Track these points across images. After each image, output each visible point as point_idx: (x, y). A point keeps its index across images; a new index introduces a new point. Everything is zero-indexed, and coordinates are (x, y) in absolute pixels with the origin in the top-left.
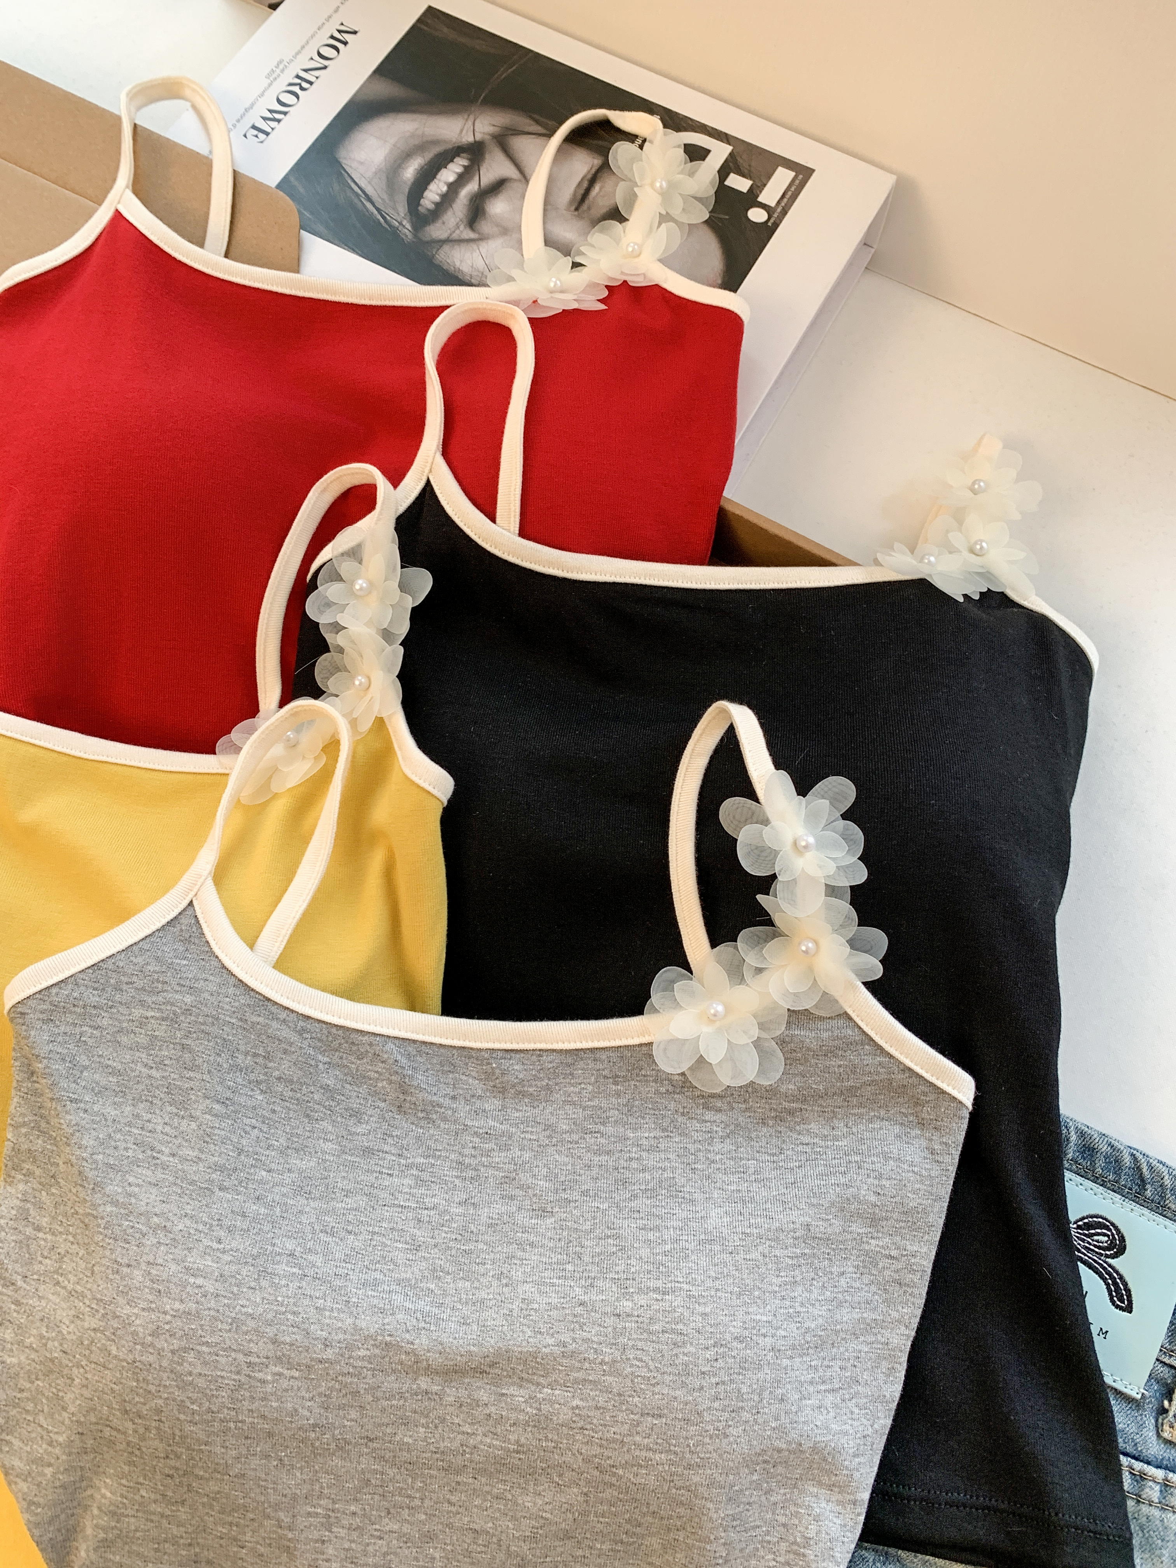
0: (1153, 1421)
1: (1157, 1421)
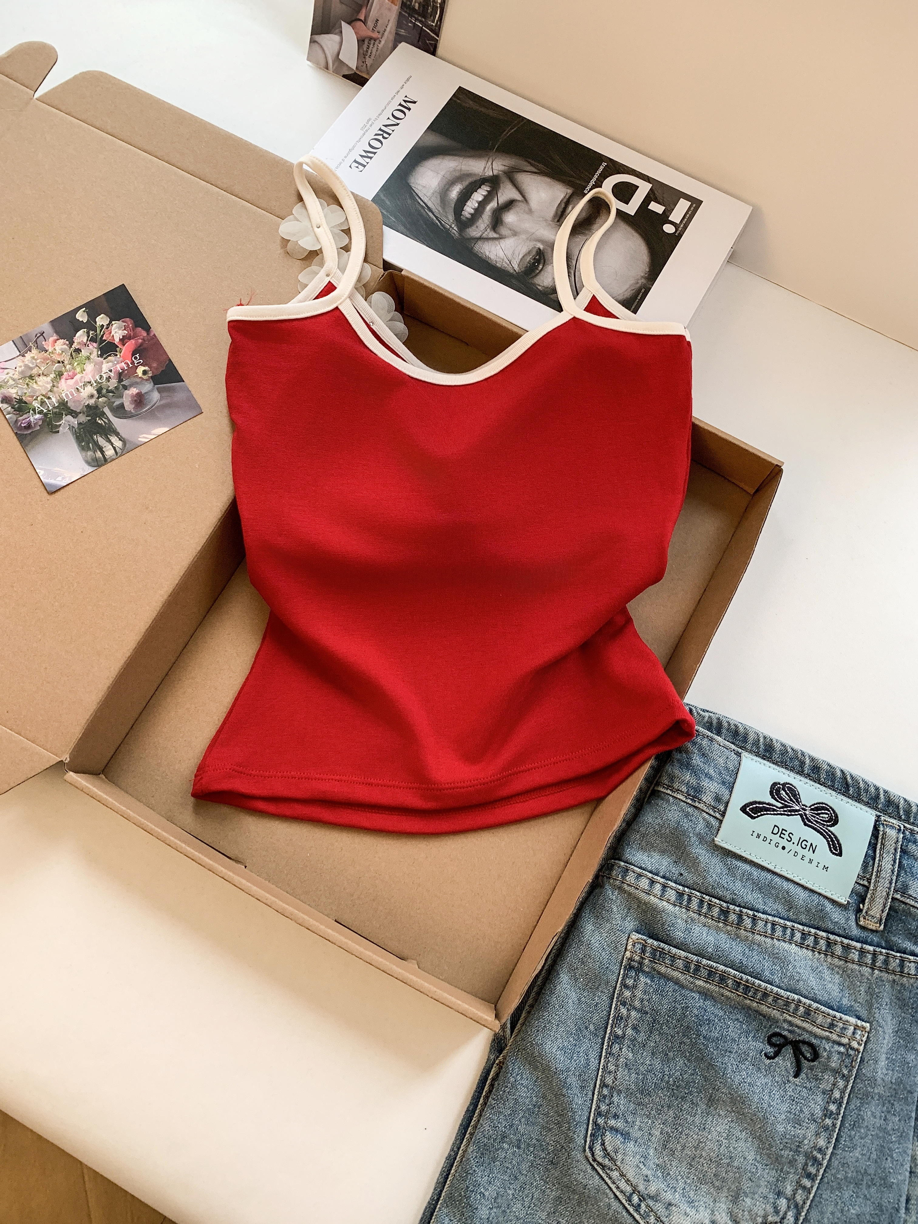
0: (854, 917)
1: (856, 917)
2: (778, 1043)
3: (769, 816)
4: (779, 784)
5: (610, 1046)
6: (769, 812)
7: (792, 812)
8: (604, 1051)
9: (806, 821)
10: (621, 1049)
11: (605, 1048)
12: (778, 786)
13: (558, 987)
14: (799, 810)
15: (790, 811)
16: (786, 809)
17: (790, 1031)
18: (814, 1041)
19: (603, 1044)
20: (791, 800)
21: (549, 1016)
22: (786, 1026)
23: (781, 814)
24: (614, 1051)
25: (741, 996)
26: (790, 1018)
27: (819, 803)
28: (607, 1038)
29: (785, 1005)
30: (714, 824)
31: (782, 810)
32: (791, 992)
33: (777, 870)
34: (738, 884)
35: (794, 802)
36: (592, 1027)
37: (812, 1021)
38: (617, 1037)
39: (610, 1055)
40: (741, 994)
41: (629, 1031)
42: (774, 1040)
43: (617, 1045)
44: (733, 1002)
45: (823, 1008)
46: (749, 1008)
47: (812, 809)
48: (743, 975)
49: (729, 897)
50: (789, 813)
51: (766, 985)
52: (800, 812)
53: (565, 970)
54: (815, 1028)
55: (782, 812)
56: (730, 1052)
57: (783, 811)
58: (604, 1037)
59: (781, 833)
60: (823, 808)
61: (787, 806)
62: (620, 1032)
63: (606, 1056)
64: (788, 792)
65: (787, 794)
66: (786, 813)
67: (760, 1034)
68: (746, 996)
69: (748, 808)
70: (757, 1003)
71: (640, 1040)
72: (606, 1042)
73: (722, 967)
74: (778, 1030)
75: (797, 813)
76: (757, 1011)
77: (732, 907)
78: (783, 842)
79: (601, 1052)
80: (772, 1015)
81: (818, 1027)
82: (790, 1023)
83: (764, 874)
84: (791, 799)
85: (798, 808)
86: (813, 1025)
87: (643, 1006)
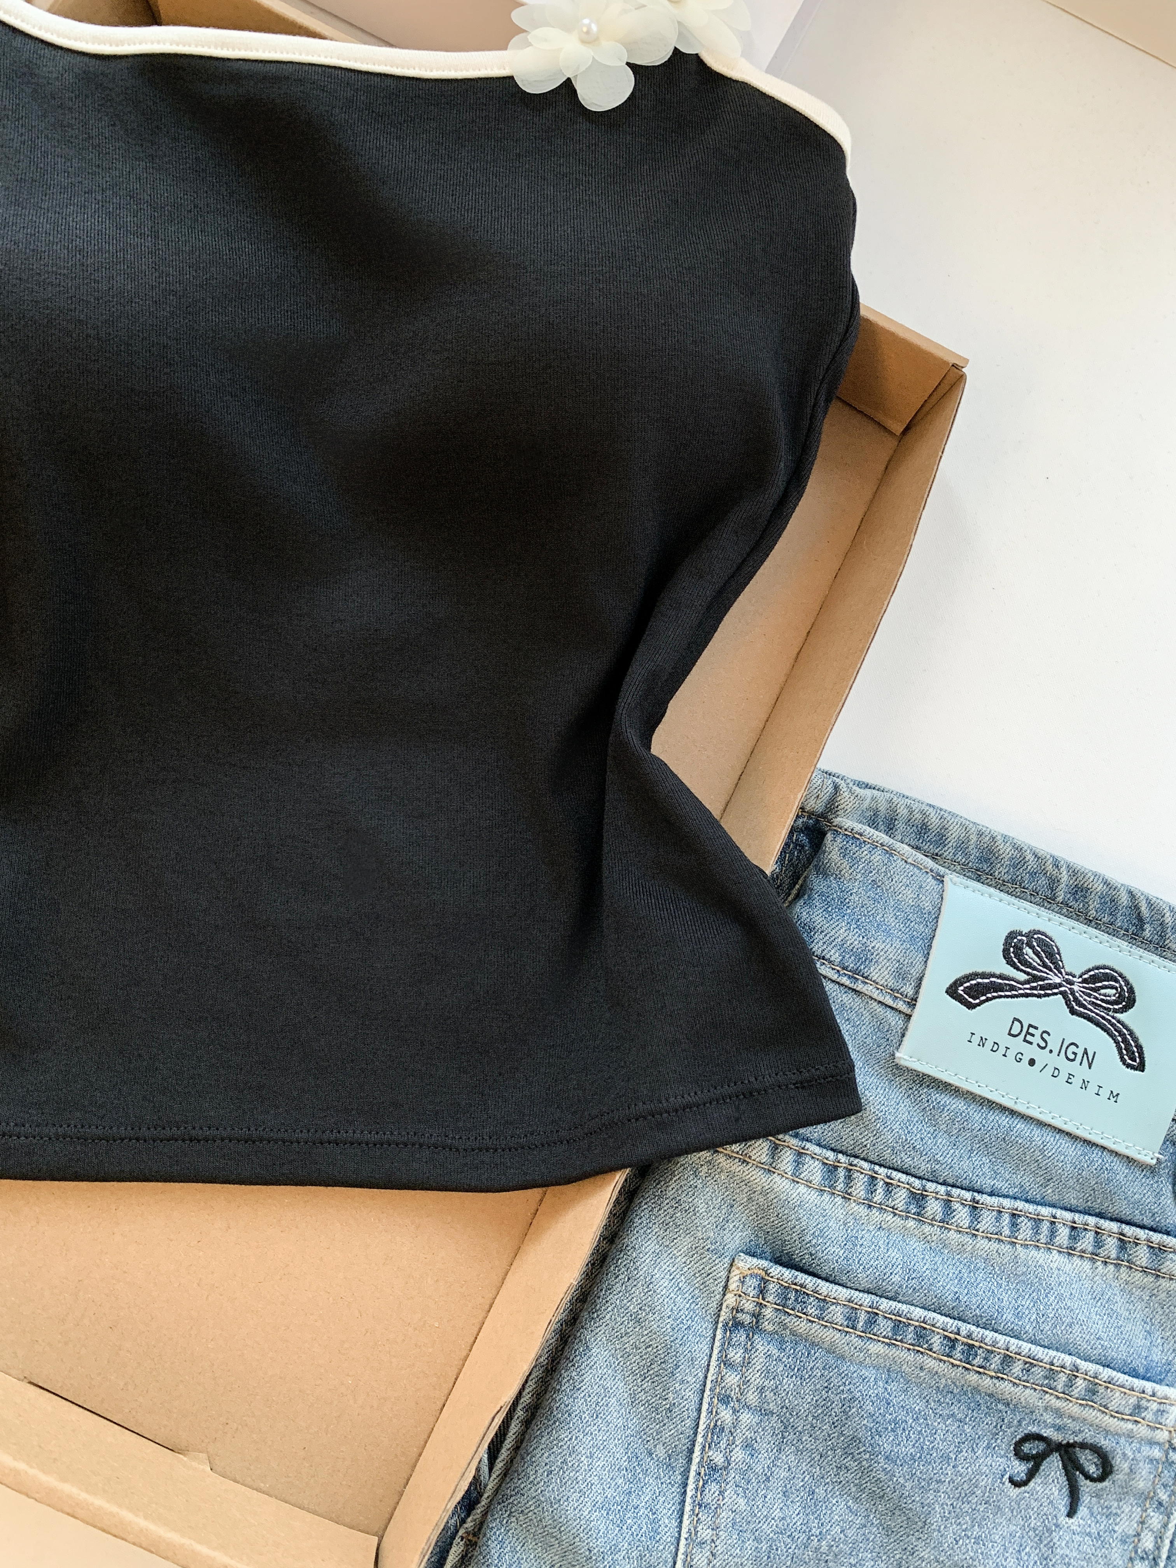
2: (1034, 1452)
3: (1003, 999)
4: (1021, 934)
5: (700, 1490)
6: (1002, 994)
7: (1048, 989)
8: (688, 1500)
9: (1074, 1007)
10: (721, 1493)
11: (689, 1493)
12: (1019, 938)
13: (587, 1378)
14: (1060, 985)
15: (1042, 988)
16: (1035, 984)
17: (1059, 1428)
18: (1105, 1443)
19: (685, 1485)
20: (1045, 965)
21: (571, 1439)
22: (1049, 1418)
23: (1027, 995)
24: (708, 1499)
25: (958, 1366)
26: (1058, 1404)
27: (1098, 968)
28: (692, 1474)
29: (1046, 1377)
30: (894, 1023)
31: (1028, 986)
32: (1057, 1350)
33: (1020, 1108)
34: (942, 1140)
35: (1051, 970)
36: (660, 1451)
37: (1101, 1405)
38: (714, 1469)
39: (700, 1506)
40: (958, 1363)
41: (738, 1454)
42: (1026, 1448)
43: (714, 1484)
44: (943, 1381)
45: (1122, 1378)
46: (976, 1390)
47: (1085, 981)
48: (960, 1323)
49: (924, 1168)
50: (1042, 992)
51: (1008, 1339)
52: (1062, 989)
53: (602, 1337)
54: (1107, 1417)
55: (1028, 991)
56: (938, 1482)
57: (1030, 989)
58: (687, 1470)
59: (1028, 1033)
60: (1108, 977)
61: (1035, 978)
62: (719, 1459)
63: (693, 1510)
64: (1039, 949)
65: (1037, 954)
66: (1035, 992)
67: (999, 1441)
68: (968, 1366)
69: (962, 988)
70: (992, 1377)
71: (759, 1469)
72: (691, 1480)
73: (918, 1313)
74: (1034, 1429)
75: (1056, 991)
76: (991, 1395)
77: (931, 1186)
78: (1031, 1052)
79: (683, 1502)
80: (1022, 1399)
81: (1112, 1416)
82: (1058, 1413)
83: (994, 1117)
84: (1044, 962)
85: (1057, 980)
86: (1103, 1412)
87: (763, 1400)
